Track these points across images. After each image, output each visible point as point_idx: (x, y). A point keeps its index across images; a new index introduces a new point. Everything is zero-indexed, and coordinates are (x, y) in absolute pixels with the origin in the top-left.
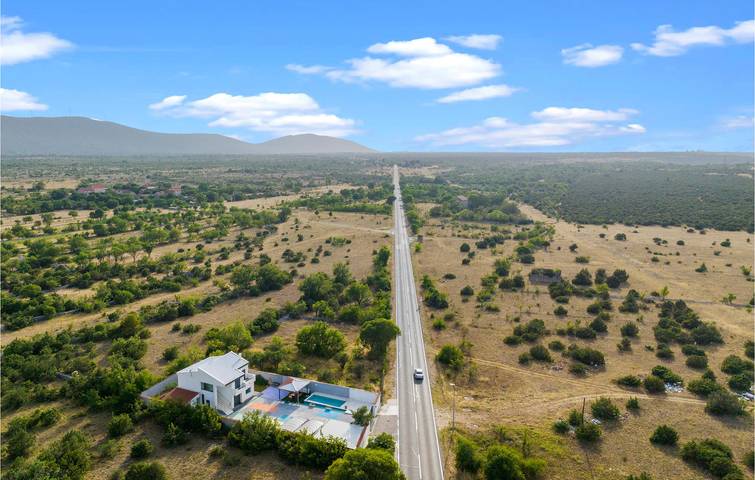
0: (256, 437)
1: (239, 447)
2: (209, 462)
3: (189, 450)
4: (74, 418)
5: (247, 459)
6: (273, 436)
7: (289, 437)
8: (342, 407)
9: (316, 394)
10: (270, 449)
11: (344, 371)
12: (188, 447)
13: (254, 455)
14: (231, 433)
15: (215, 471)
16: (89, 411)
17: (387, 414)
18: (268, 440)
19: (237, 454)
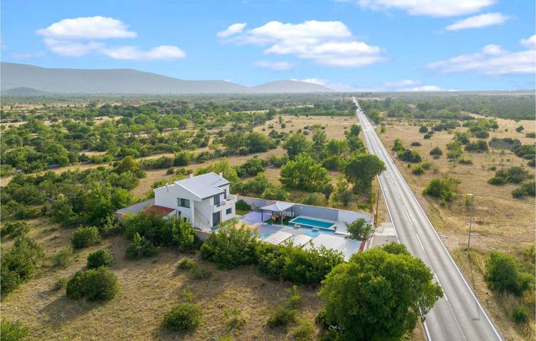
0: (232, 248)
1: (213, 261)
2: (175, 275)
3: (154, 262)
4: (45, 232)
5: (221, 273)
6: (252, 249)
7: (270, 250)
8: (332, 228)
9: (301, 217)
10: (249, 263)
11: (329, 201)
12: (153, 259)
13: (230, 269)
14: (205, 245)
15: (179, 284)
16: (62, 227)
17: (383, 234)
18: (247, 253)
19: (210, 268)
